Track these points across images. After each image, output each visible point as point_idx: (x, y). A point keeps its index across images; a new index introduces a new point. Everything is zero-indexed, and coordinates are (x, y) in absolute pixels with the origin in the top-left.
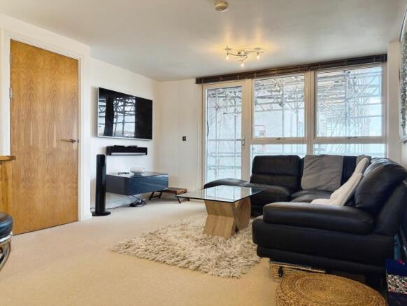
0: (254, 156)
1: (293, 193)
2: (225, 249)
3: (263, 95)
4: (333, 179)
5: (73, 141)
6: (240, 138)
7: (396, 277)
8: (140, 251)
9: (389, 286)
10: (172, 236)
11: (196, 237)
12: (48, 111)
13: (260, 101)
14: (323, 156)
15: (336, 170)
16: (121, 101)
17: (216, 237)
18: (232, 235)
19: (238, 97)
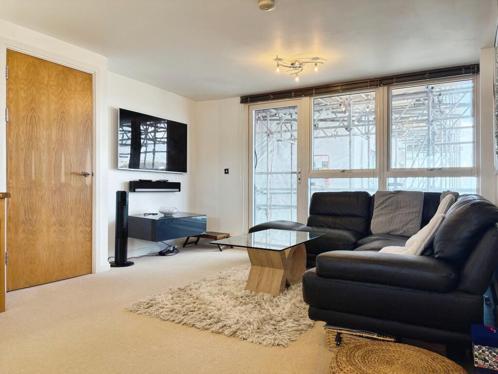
0: (313, 192)
1: (360, 239)
2: (271, 309)
3: (327, 117)
4: (411, 221)
5: (86, 175)
6: (295, 170)
7: (484, 348)
8: (164, 312)
9: (476, 359)
10: (205, 292)
11: (235, 293)
12: (54, 137)
13: (321, 124)
14: (398, 192)
15: (415, 210)
16: (151, 125)
17: (261, 294)
18: (282, 291)
19: (294, 120)
